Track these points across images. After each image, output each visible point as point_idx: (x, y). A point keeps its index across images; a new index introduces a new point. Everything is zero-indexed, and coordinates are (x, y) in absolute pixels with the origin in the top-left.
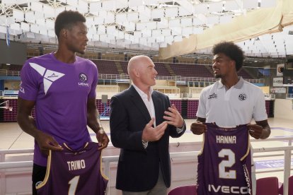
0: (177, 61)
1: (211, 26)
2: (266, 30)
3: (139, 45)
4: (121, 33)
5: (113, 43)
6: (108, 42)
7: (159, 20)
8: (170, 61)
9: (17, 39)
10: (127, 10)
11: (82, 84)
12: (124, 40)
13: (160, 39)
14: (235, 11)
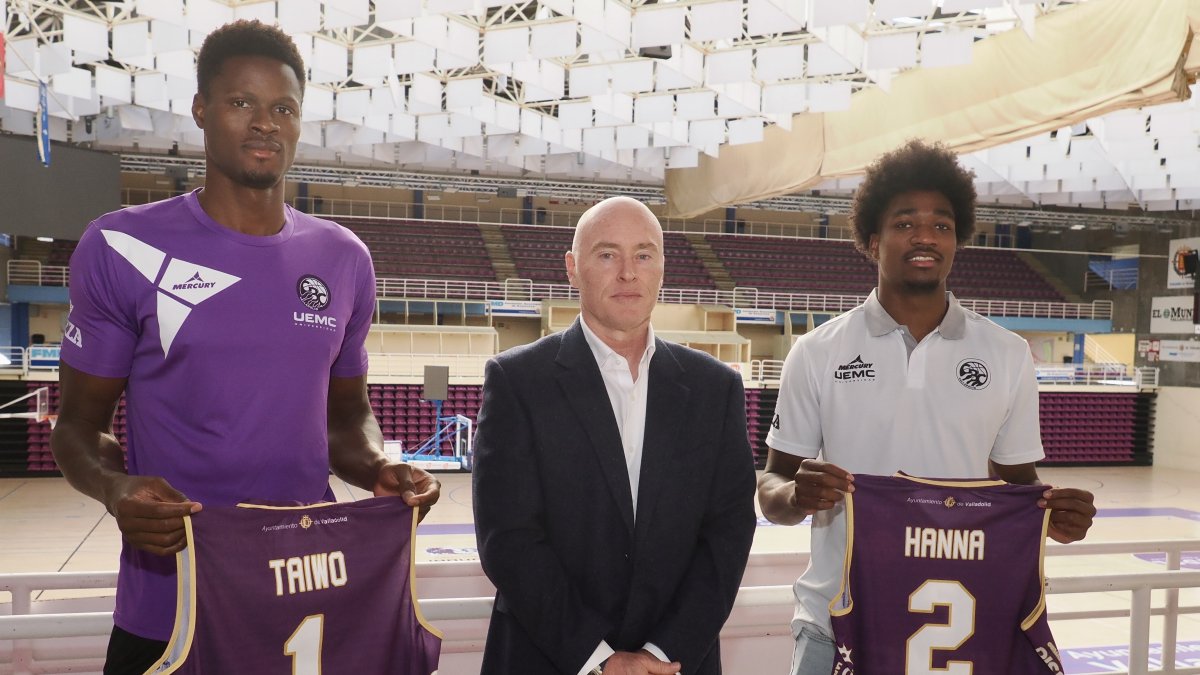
0: (742, 226)
1: (882, 76)
2: (1120, 93)
3: (579, 158)
4: (508, 108)
5: (475, 149)
6: (452, 144)
7: (663, 53)
8: (713, 226)
9: (79, 136)
10: (530, 12)
11: (307, 317)
12: (517, 137)
13: (670, 132)
14: (989, 13)
